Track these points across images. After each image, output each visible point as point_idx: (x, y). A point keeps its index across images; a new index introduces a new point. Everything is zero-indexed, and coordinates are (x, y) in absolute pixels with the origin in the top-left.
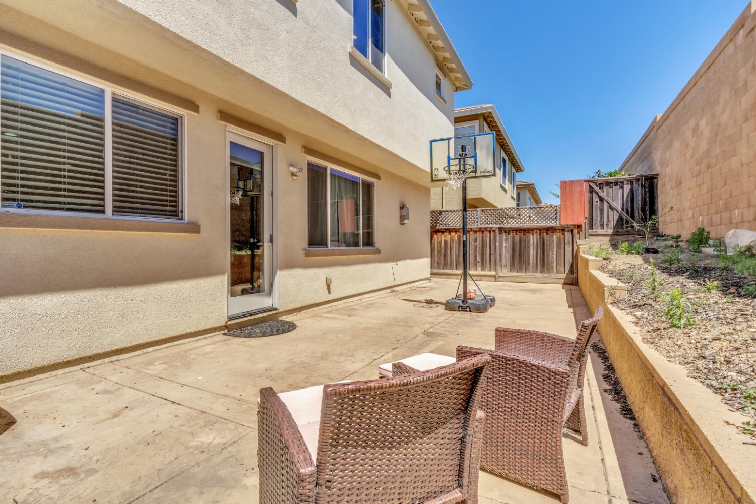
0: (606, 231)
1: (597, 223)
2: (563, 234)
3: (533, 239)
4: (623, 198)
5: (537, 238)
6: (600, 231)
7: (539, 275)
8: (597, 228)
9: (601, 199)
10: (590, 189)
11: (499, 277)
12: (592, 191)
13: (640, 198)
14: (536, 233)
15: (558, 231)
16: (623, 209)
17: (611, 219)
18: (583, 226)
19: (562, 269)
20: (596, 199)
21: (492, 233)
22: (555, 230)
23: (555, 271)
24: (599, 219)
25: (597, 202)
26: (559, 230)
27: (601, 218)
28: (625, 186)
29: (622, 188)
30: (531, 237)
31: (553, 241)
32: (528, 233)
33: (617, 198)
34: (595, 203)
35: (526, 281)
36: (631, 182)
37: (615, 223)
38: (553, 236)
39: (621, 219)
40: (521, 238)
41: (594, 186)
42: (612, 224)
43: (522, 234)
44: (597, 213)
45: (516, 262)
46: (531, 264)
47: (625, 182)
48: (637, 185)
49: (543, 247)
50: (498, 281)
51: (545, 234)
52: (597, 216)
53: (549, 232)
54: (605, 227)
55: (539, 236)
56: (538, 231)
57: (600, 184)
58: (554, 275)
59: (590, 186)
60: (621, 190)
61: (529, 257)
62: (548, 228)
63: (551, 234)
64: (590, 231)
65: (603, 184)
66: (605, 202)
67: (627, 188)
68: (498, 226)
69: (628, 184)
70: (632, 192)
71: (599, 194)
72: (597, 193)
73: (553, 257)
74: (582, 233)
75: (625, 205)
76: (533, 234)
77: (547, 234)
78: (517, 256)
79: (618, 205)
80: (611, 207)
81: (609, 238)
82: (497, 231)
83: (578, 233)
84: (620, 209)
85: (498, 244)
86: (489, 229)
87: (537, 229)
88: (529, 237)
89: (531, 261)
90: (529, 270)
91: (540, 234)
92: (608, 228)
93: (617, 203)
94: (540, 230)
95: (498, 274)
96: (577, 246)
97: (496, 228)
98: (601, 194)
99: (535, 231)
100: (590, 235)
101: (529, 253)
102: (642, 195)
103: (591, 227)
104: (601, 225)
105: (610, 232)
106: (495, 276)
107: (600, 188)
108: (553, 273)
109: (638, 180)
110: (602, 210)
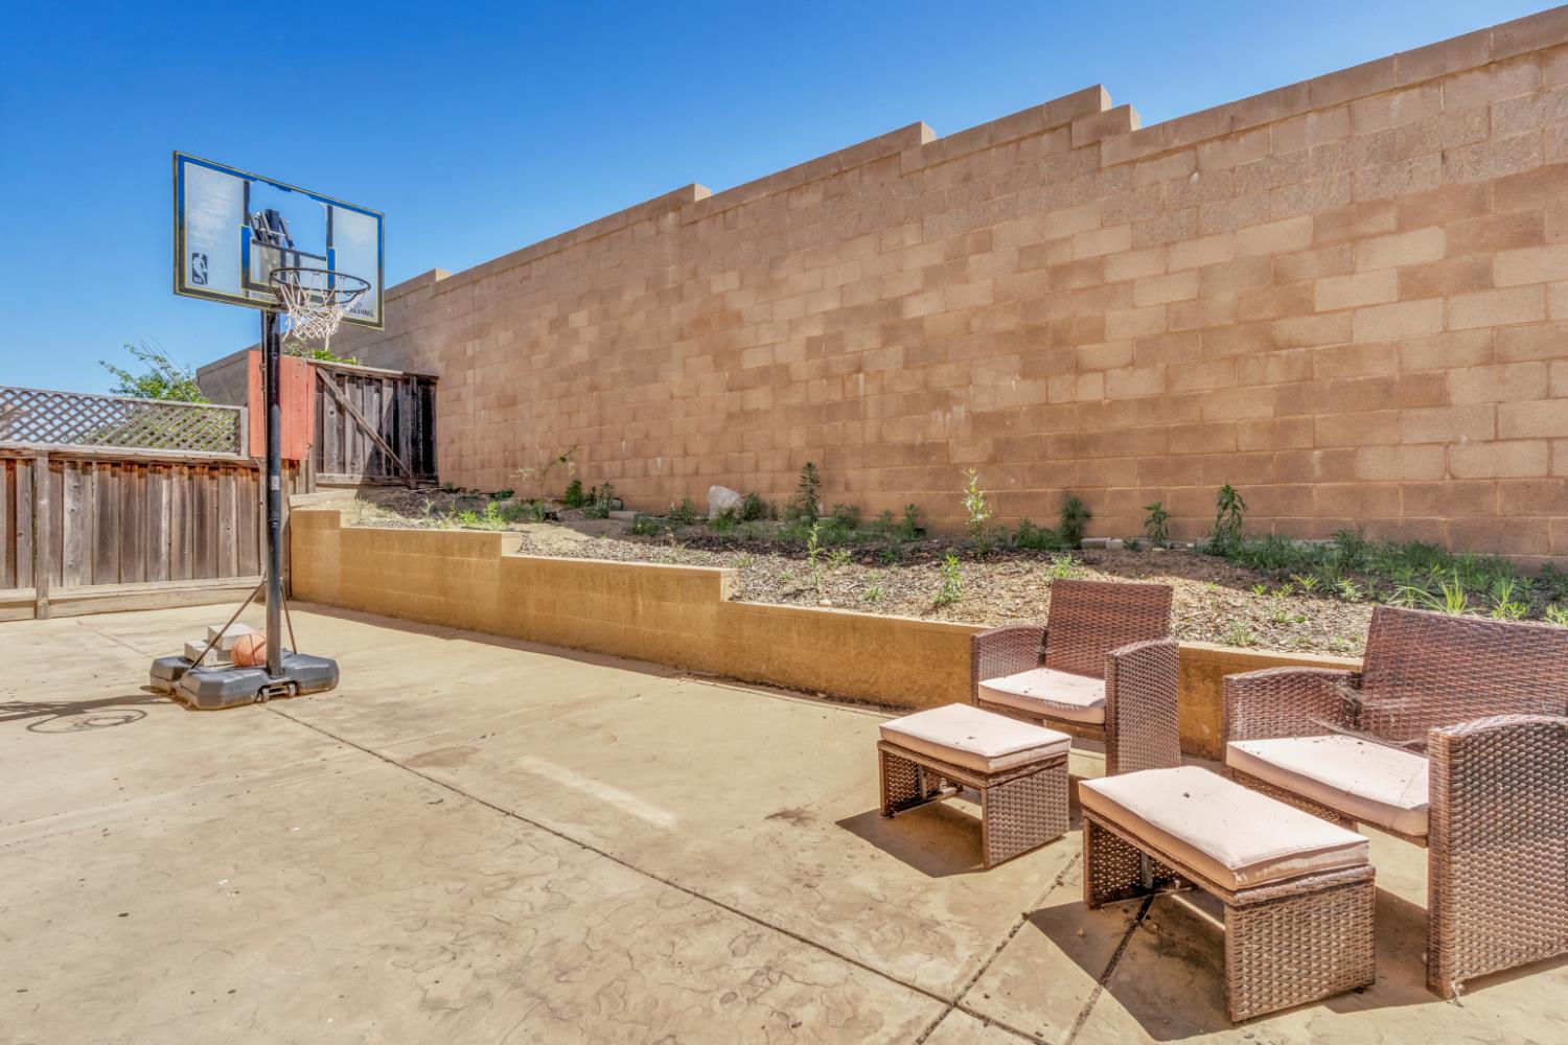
0: (352, 478)
1: (332, 459)
2: (254, 480)
3: (169, 490)
4: (381, 411)
5: (182, 487)
6: (339, 477)
7: (190, 584)
8: (331, 470)
9: (341, 409)
10: (317, 383)
11: (51, 603)
12: (321, 386)
13: (409, 416)
14: (181, 473)
15: (244, 472)
16: (380, 433)
17: (359, 452)
18: (303, 464)
19: (253, 565)
20: (330, 407)
21: (19, 467)
22: (235, 469)
23: (235, 571)
24: (336, 451)
25: (332, 413)
26: (245, 468)
27: (340, 448)
28: (385, 389)
29: (379, 391)
30: (165, 483)
31: (228, 497)
32: (154, 472)
33: (370, 409)
34: (327, 416)
35: (150, 605)
36: (394, 381)
37: (367, 460)
38: (228, 484)
39: (377, 453)
40: (130, 485)
41: (327, 379)
42: (361, 464)
43: (135, 474)
44: (331, 435)
45: (114, 554)
46: (164, 557)
47: (385, 381)
48: (404, 392)
49: (200, 513)
50: (45, 618)
51: (206, 477)
52: (332, 444)
53: (216, 473)
54: (348, 468)
55: (187, 483)
56: (186, 470)
57: (338, 375)
58: (232, 582)
59: (317, 374)
60: (376, 396)
61: (157, 539)
62: (215, 462)
63: (222, 478)
64: (318, 475)
65: (343, 376)
66: (348, 417)
67: (388, 392)
68: (42, 446)
69: (389, 386)
70: (395, 401)
71: (337, 397)
72: (332, 395)
73: (229, 537)
74: (301, 480)
75: (385, 426)
76: (169, 477)
77: (212, 478)
78: (116, 535)
79: (371, 423)
80: (359, 429)
81: (355, 491)
82: (42, 463)
83: (293, 479)
84: (374, 430)
85: (44, 502)
86: (8, 455)
87: (184, 463)
88: (156, 484)
89: (164, 549)
90: (158, 573)
91: (190, 478)
92: (353, 470)
93: (370, 421)
94: (190, 468)
95: (45, 594)
96: (290, 508)
97: (39, 453)
98: (341, 398)
99: (175, 469)
100: (318, 485)
101: (157, 529)
102: (413, 412)
103: (320, 467)
104: (339, 463)
105: (358, 479)
106: (34, 604)
107: (338, 385)
108: (230, 576)
109: (406, 380)
110: (341, 432)
